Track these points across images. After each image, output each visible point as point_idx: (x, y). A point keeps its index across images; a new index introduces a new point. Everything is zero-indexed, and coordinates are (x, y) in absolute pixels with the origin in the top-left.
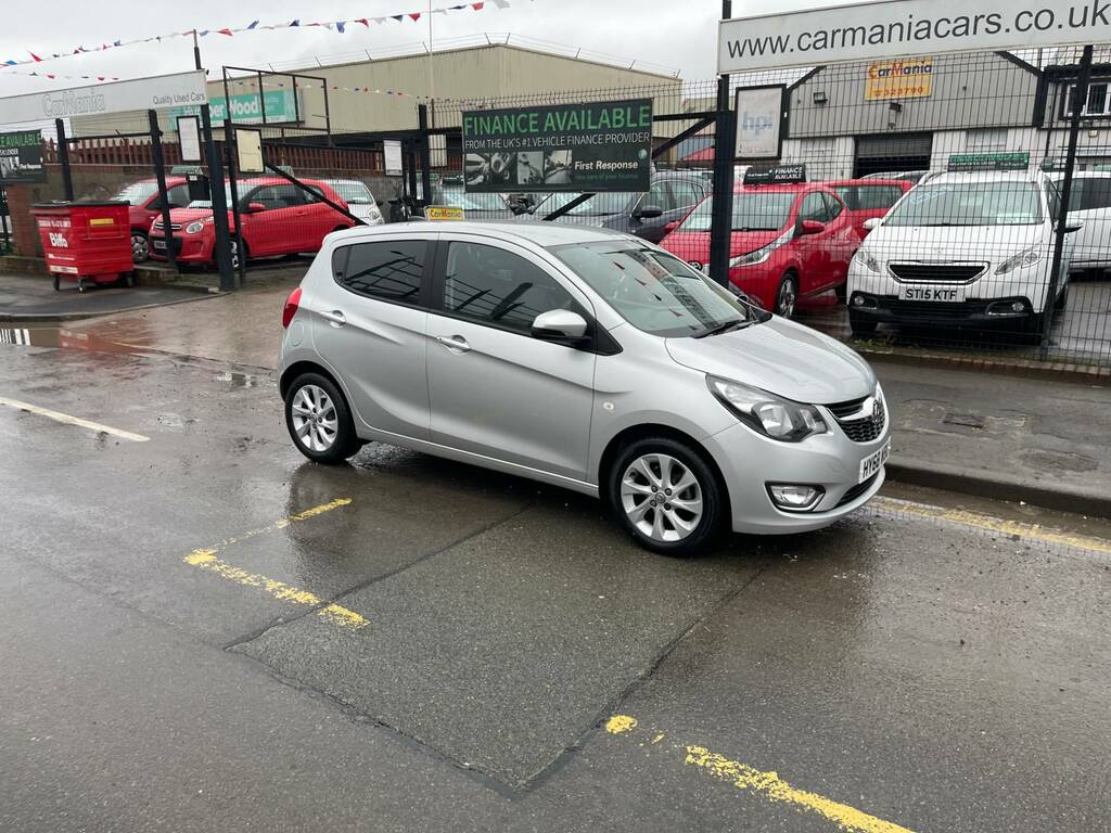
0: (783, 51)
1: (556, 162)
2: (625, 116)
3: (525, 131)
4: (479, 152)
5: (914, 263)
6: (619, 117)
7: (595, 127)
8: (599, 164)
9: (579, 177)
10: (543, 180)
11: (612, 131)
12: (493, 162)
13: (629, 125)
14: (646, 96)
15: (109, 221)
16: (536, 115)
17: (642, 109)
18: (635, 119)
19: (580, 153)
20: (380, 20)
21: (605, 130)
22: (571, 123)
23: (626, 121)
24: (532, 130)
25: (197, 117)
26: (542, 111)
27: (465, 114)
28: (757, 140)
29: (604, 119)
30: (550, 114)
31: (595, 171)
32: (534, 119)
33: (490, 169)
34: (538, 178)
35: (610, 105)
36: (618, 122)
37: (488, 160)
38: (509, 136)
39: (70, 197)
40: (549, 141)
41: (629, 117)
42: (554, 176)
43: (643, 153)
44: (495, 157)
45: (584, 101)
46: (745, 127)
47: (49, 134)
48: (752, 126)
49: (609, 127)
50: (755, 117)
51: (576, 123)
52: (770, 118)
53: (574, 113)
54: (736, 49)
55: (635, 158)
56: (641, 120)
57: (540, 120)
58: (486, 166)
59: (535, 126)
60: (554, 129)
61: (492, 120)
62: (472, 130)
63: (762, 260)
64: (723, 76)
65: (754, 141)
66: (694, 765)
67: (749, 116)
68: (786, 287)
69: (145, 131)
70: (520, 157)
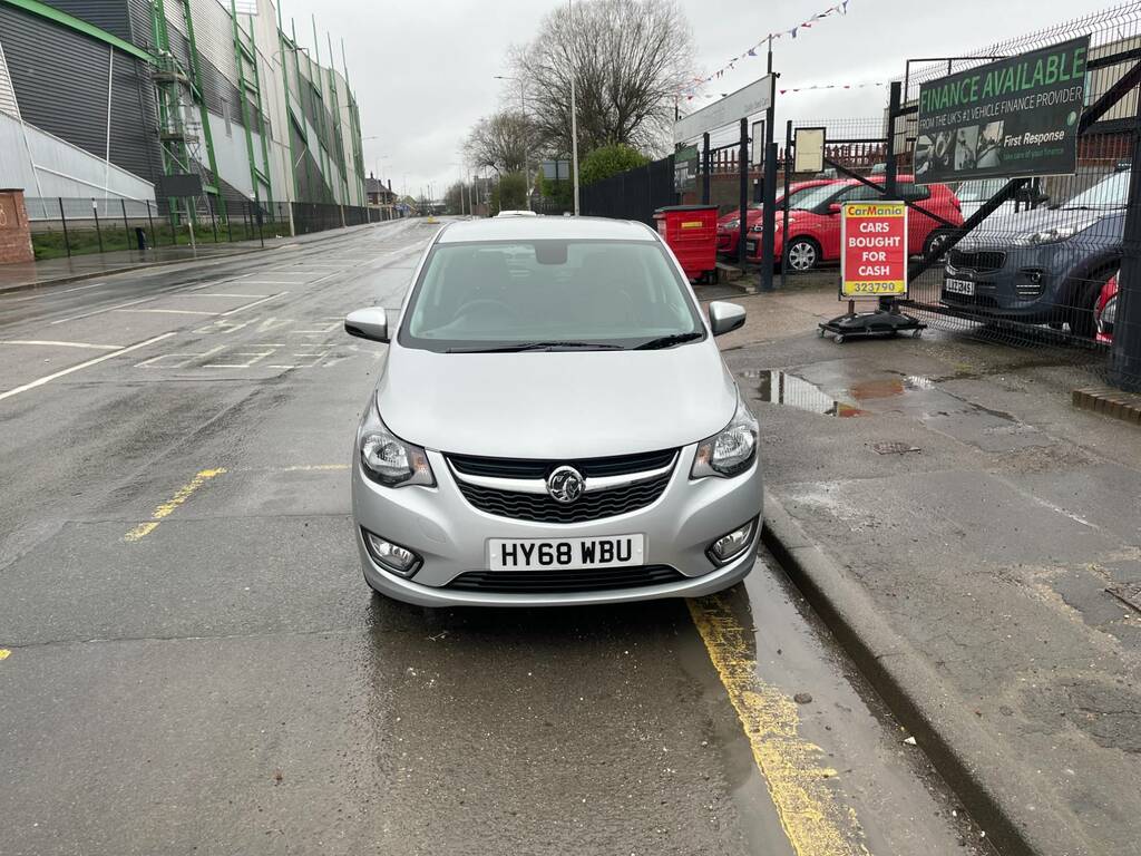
1: (988, 139)
2: (1058, 67)
3: (967, 100)
4: (929, 133)
6: (1054, 69)
8: (1030, 138)
10: (976, 163)
11: (1046, 88)
12: (938, 143)
13: (1062, 78)
14: (1083, 34)
15: (697, 224)
16: (978, 78)
17: (1077, 52)
18: (1069, 69)
19: (1014, 125)
21: (1038, 89)
22: (1007, 84)
23: (1059, 72)
24: (972, 99)
25: (763, 121)
26: (983, 72)
27: (923, 87)
29: (1038, 73)
31: (1023, 147)
32: (976, 83)
33: (934, 154)
34: (971, 160)
35: (1044, 53)
36: (1052, 74)
37: (934, 142)
38: (953, 109)
39: (706, 201)
40: (985, 112)
41: (1062, 67)
42: (985, 157)
43: (1073, 117)
44: (940, 138)
45: (1023, 51)
47: (701, 148)
49: (1042, 83)
51: (1011, 83)
53: (1011, 70)
55: (1061, 124)
56: (1074, 71)
57: (981, 84)
58: (931, 149)
59: (975, 93)
60: (991, 95)
61: (942, 89)
62: (925, 107)
69: (739, 140)
70: (959, 135)
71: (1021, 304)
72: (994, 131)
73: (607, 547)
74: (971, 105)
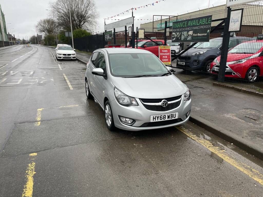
1: (189, 34)
2: (205, 21)
4: (175, 32)
6: (204, 21)
8: (199, 35)
10: (186, 39)
11: (202, 25)
12: (177, 34)
13: (206, 23)
14: (211, 15)
16: (187, 22)
17: (209, 18)
18: (207, 22)
19: (195, 32)
21: (201, 25)
22: (193, 24)
24: (185, 26)
25: (131, 27)
26: (188, 21)
27: (173, 23)
28: (235, 26)
29: (201, 22)
31: (197, 36)
32: (186, 23)
33: (177, 37)
35: (202, 18)
36: (204, 22)
37: (176, 34)
38: (181, 28)
39: (115, 44)
40: (188, 29)
42: (189, 38)
43: (208, 31)
44: (178, 33)
45: (197, 17)
46: (232, 22)
48: (233, 22)
49: (201, 24)
50: (234, 19)
51: (194, 23)
52: (238, 19)
53: (194, 21)
55: (206, 32)
56: (209, 22)
57: (187, 23)
58: (176, 35)
60: (190, 25)
61: (178, 24)
62: (174, 27)
63: (242, 63)
64: (227, 7)
65: (234, 26)
66: (28, 165)
67: (233, 19)
68: (252, 71)
69: (125, 30)
70: (182, 33)
71: (194, 67)
72: (191, 33)
73: (172, 115)
74: (185, 27)
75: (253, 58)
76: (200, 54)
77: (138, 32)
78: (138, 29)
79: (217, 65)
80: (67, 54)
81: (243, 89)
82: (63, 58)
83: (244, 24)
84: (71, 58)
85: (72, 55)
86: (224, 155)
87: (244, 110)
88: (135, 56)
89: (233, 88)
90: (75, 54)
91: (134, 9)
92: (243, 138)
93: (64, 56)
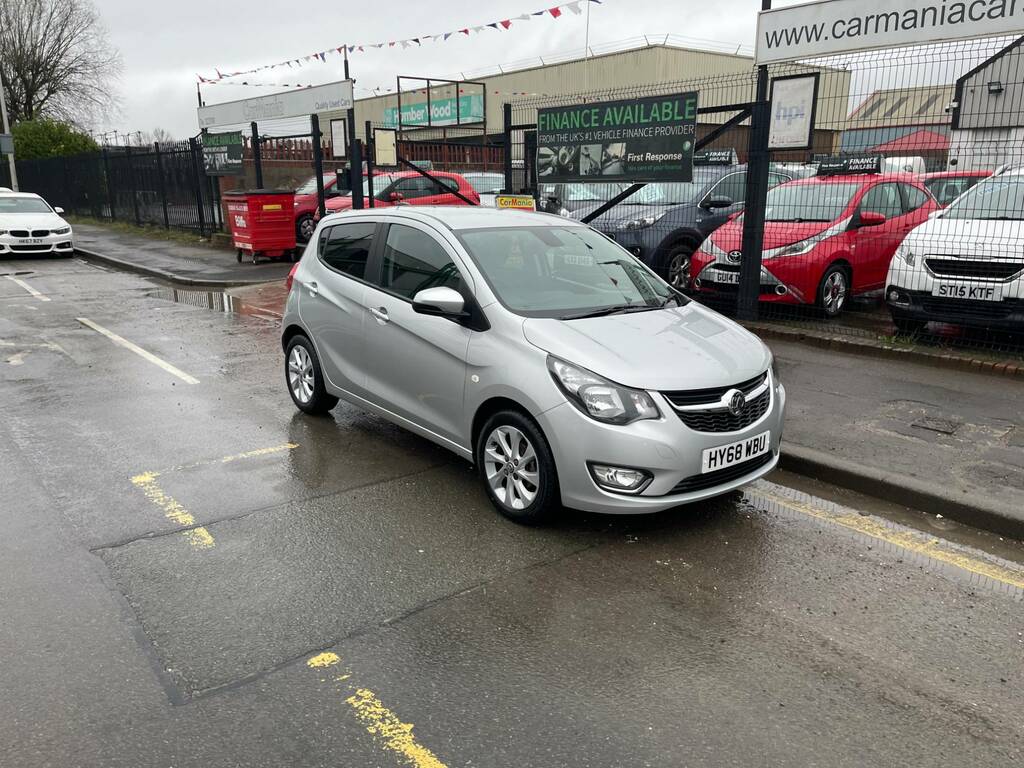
0: (817, 39)
2: (673, 110)
3: (588, 125)
4: (550, 146)
5: (949, 258)
6: (669, 111)
7: (646, 121)
8: (649, 156)
9: (631, 168)
10: (601, 171)
11: (663, 124)
12: (560, 154)
13: (676, 118)
14: (693, 89)
15: (278, 207)
16: (597, 110)
17: (688, 102)
18: (681, 112)
19: (634, 146)
20: (477, 30)
21: (655, 123)
22: (626, 118)
23: (673, 114)
24: (593, 125)
25: (344, 120)
26: (602, 106)
27: (541, 111)
28: (789, 130)
29: (655, 112)
30: (609, 110)
31: (645, 162)
32: (596, 114)
33: (558, 161)
34: (596, 169)
35: (660, 99)
36: (667, 115)
37: (557, 153)
38: (574, 130)
41: (676, 111)
43: (687, 145)
44: (563, 151)
45: (638, 96)
46: (778, 117)
48: (785, 116)
49: (659, 120)
50: (788, 107)
51: (630, 117)
52: (803, 108)
53: (629, 108)
54: (773, 40)
55: (679, 150)
56: (687, 113)
57: (601, 115)
58: (554, 158)
59: (596, 121)
60: (612, 124)
61: (561, 116)
62: (544, 126)
63: (805, 251)
64: (760, 67)
65: (786, 131)
66: (350, 705)
67: (782, 106)
68: (833, 279)
69: (310, 132)
70: (583, 150)
72: (617, 149)
73: (756, 442)
74: (591, 129)
75: (836, 236)
76: (644, 226)
77: (373, 140)
78: (372, 127)
79: (717, 262)
80: (30, 231)
81: (835, 339)
82: (11, 247)
83: (823, 127)
84: (49, 247)
85: (53, 235)
86: (949, 555)
87: (891, 407)
88: (546, 236)
89: (801, 339)
90: (66, 231)
91: (351, 49)
92: (965, 491)
93: (16, 241)
